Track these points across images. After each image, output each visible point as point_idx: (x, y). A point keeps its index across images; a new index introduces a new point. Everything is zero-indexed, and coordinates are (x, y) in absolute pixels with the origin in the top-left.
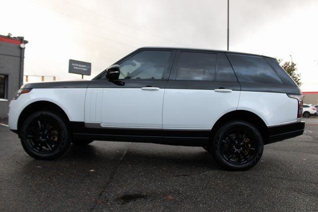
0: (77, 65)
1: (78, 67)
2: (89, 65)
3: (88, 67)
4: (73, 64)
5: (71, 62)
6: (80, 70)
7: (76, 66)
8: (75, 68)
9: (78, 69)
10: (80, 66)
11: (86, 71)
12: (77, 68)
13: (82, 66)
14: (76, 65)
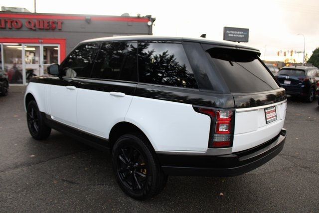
0: (233, 32)
1: (234, 34)
2: (246, 31)
3: (245, 33)
4: (228, 32)
5: (226, 29)
6: (235, 37)
7: (231, 34)
8: (229, 35)
9: (233, 37)
10: (236, 32)
11: (242, 38)
12: (232, 35)
13: (238, 33)
14: (231, 32)
